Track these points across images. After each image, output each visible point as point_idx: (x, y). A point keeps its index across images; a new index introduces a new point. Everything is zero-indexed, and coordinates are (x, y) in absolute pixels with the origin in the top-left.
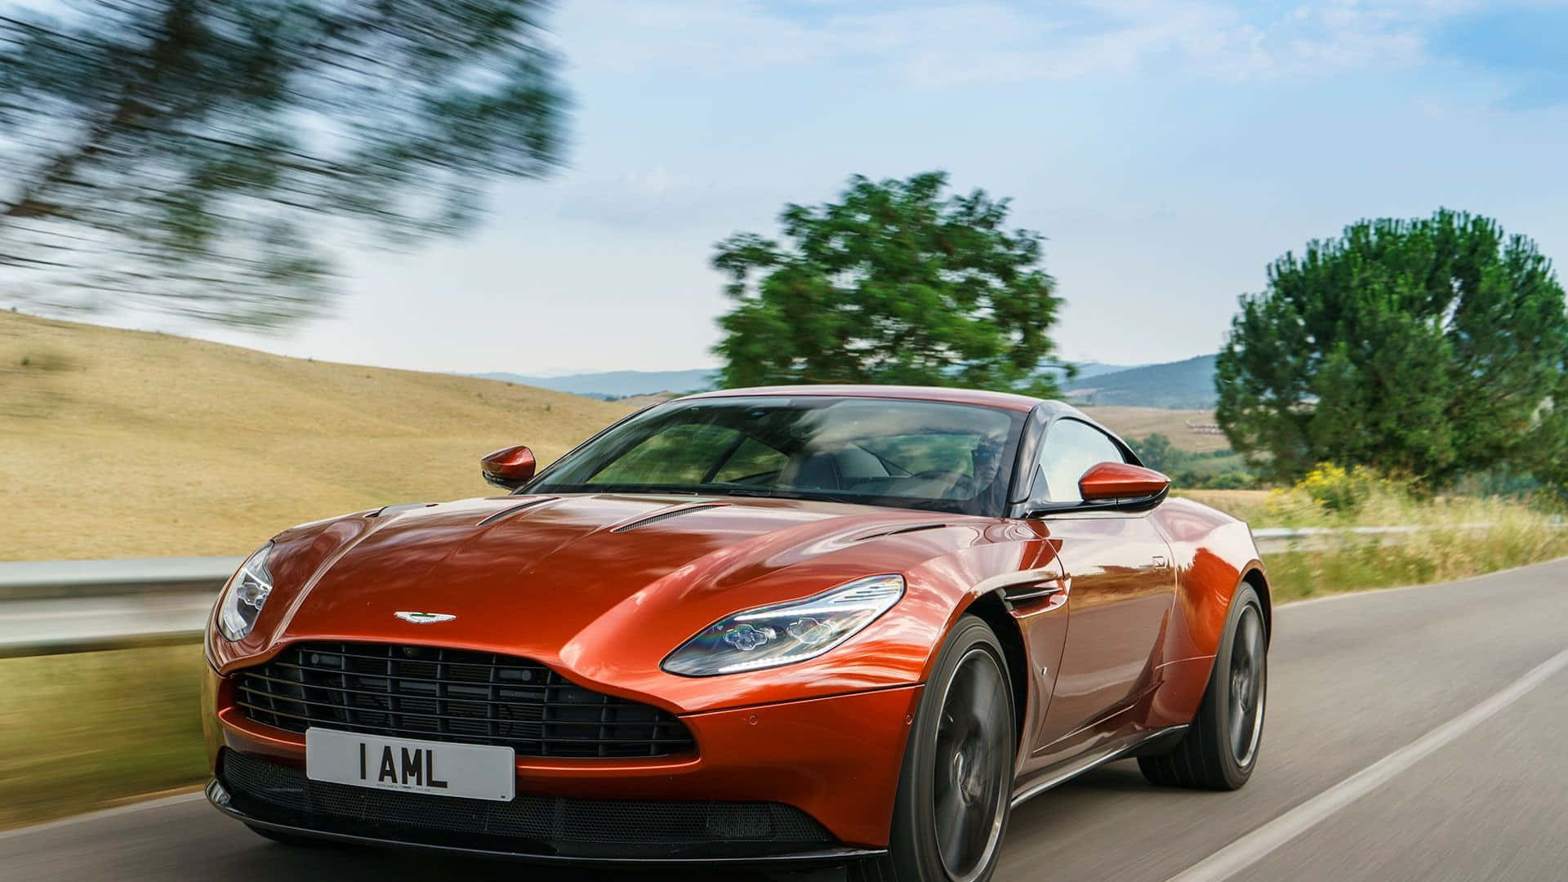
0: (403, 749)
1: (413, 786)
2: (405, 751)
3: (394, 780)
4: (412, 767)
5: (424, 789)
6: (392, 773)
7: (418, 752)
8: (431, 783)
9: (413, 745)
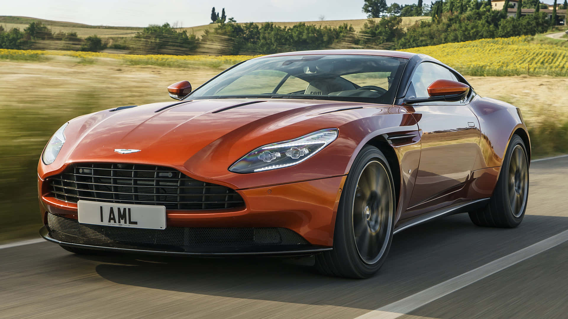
0: (118, 208)
1: (123, 224)
2: (119, 209)
3: (115, 222)
4: (122, 216)
5: (128, 225)
6: (114, 219)
7: (125, 209)
8: (130, 223)
9: (122, 206)
